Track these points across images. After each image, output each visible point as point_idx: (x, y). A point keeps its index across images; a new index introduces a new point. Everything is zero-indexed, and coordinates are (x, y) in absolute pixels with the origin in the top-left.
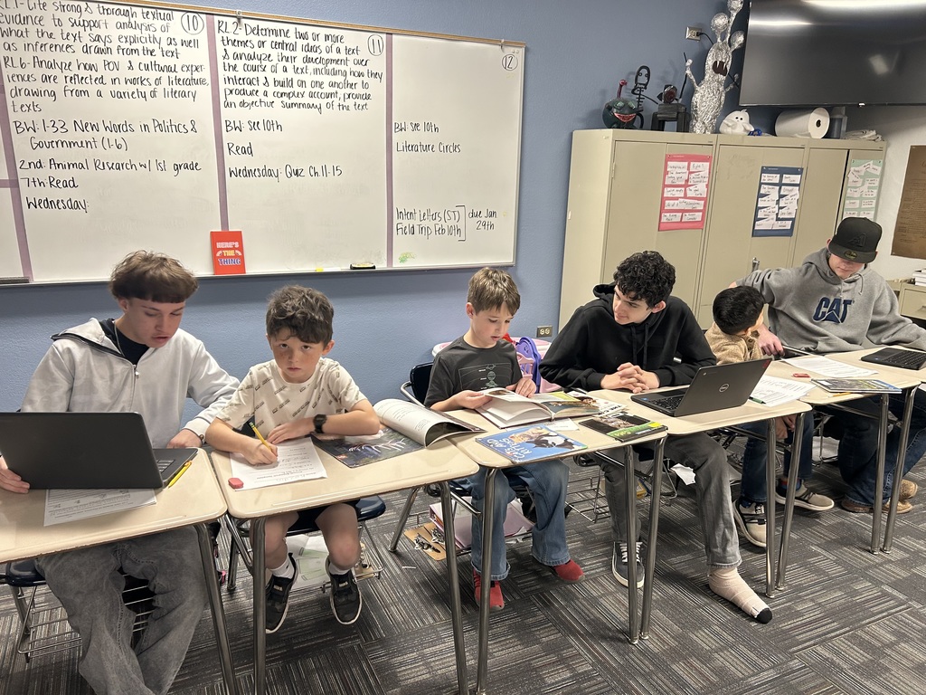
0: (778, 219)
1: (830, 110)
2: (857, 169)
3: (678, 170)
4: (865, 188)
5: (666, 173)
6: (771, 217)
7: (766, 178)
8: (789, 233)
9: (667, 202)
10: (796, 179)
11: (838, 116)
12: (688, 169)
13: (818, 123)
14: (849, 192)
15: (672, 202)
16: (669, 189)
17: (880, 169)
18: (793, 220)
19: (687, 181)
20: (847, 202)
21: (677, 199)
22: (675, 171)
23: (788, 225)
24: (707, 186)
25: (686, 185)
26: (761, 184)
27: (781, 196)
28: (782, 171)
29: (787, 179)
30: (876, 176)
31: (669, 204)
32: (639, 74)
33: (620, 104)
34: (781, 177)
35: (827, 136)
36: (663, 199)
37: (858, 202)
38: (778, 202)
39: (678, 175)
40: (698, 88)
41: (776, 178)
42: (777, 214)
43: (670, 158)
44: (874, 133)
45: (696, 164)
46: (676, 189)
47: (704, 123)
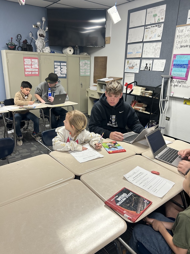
0: (61, 74)
1: (74, 47)
2: (82, 62)
3: (28, 61)
4: (86, 67)
5: (24, 62)
6: (59, 73)
7: (55, 64)
8: (65, 78)
9: (26, 69)
10: (65, 64)
11: (76, 49)
12: (31, 61)
13: (70, 51)
14: (81, 68)
15: (28, 69)
16: (26, 66)
17: (89, 62)
18: (66, 74)
19: (31, 64)
20: (81, 70)
21: (29, 68)
22: (27, 61)
23: (65, 76)
24: (38, 65)
25: (31, 65)
26: (54, 65)
27: (61, 68)
28: (60, 62)
29: (62, 64)
30: (89, 64)
31: (27, 70)
32: (18, 36)
33: (10, 44)
34: (60, 63)
35: (74, 54)
36: (25, 68)
37: (84, 70)
38: (60, 70)
39: (28, 62)
40: (36, 40)
41: (59, 64)
42: (61, 73)
43: (25, 58)
44: (86, 53)
45: (33, 60)
46: (28, 66)
47: (39, 50)
